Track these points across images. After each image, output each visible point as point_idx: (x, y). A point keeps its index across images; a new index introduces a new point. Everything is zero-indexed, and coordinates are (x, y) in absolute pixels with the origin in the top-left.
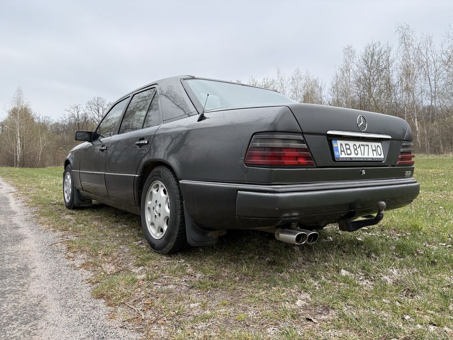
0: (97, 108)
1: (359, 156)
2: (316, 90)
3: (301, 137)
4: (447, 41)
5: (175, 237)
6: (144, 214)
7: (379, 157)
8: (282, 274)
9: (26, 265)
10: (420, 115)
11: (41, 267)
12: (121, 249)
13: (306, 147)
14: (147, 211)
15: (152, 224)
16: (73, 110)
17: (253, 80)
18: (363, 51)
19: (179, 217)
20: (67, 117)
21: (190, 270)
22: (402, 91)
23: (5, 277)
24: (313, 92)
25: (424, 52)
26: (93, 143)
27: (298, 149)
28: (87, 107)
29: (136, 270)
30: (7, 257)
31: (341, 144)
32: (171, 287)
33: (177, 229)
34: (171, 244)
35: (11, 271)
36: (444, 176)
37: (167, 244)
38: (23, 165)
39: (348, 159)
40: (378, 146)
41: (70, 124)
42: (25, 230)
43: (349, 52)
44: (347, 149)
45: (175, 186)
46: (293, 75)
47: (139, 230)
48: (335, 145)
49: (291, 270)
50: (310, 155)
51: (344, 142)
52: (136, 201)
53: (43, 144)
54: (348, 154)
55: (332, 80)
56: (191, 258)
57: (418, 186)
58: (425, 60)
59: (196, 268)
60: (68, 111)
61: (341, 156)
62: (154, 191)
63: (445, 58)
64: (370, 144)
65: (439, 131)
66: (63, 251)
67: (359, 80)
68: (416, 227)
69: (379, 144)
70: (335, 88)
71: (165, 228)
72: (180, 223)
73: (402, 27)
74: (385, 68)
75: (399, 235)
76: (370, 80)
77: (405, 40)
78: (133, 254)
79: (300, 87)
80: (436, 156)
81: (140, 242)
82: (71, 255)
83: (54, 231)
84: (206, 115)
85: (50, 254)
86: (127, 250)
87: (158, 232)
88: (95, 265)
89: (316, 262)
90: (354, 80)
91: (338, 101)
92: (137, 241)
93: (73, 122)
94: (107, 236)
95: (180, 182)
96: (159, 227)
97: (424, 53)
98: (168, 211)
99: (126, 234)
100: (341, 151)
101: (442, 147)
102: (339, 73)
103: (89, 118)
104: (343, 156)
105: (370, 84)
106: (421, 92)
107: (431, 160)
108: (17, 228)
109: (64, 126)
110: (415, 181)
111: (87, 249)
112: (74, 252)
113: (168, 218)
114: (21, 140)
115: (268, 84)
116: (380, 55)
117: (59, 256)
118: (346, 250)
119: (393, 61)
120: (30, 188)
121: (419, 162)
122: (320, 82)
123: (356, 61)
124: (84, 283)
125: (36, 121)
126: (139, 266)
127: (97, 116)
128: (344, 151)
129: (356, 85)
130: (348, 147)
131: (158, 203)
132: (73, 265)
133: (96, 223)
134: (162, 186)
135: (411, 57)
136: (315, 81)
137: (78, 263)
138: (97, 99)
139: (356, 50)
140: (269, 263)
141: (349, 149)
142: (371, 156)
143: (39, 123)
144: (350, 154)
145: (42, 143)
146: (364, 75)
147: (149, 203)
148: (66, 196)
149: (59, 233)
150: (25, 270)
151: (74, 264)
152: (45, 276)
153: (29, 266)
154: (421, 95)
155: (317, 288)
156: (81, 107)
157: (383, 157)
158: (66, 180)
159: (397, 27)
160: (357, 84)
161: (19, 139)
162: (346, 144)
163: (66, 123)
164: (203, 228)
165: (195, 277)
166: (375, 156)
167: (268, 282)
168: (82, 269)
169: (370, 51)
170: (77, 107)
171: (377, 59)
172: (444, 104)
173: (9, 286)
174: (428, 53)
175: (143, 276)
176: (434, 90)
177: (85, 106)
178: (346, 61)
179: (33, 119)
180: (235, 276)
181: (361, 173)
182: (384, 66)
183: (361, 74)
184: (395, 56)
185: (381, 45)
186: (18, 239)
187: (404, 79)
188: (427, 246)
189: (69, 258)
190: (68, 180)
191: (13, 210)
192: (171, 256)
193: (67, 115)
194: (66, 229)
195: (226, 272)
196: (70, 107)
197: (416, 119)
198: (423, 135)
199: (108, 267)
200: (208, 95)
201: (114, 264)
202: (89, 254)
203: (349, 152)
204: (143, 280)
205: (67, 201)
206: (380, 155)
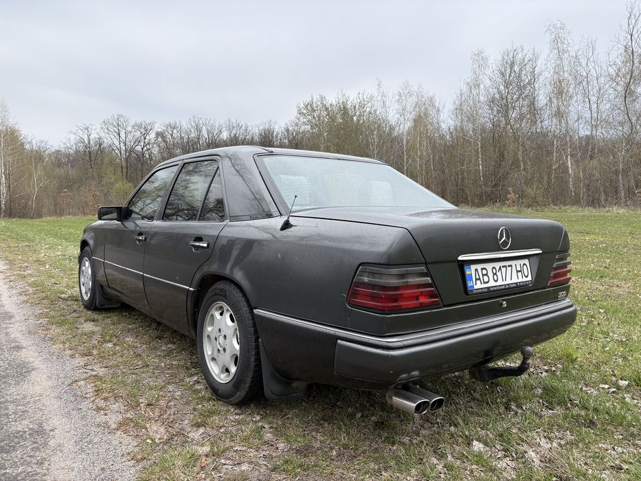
0: (117, 131)
1: (500, 282)
2: (432, 112)
3: (423, 269)
4: (616, 48)
5: (248, 385)
6: (202, 343)
7: (525, 279)
8: (395, 448)
9: (40, 425)
10: (574, 152)
11: (62, 428)
12: (170, 392)
13: (430, 281)
14: (205, 340)
15: (213, 359)
16: (82, 133)
17: (344, 95)
18: (500, 58)
19: (253, 360)
20: (73, 142)
21: (268, 436)
22: (551, 116)
23: (14, 447)
24: (426, 114)
25: (584, 62)
26: (124, 223)
27: (419, 286)
28: (102, 128)
29: (196, 434)
30: (11, 407)
31: (476, 270)
32: (245, 467)
33: (251, 374)
34: (241, 394)
35: (20, 436)
36: (605, 250)
37: (235, 394)
38: (10, 213)
39: (484, 290)
40: (524, 264)
41: (77, 152)
42: (30, 354)
43: (480, 59)
44: (483, 275)
45: (248, 315)
46: (400, 89)
47: (192, 354)
48: (468, 272)
49: (406, 440)
50: (436, 292)
51: (479, 267)
52: (190, 323)
53: (38, 185)
54: (485, 283)
55: (455, 97)
56: (268, 412)
57: (575, 311)
58: (585, 74)
59: (277, 432)
60: (74, 134)
61: (476, 287)
62: (217, 314)
63: (612, 71)
64: (513, 263)
65: (600, 174)
66: (88, 396)
67: (493, 100)
68: (569, 356)
69: (526, 261)
70: (459, 109)
71: (233, 369)
72: (255, 367)
73: (555, 26)
74: (528, 84)
75: (546, 368)
76: (507, 100)
77: (558, 43)
78: (187, 403)
79: (409, 108)
80: (594, 210)
81: (196, 378)
82: (102, 404)
83: (72, 356)
84: (292, 221)
85: (71, 402)
86: (179, 393)
87: (222, 372)
88: (137, 425)
89: (438, 423)
90: (486, 99)
91: (462, 129)
92: (191, 375)
93: (81, 149)
94: (148, 366)
95: (256, 311)
96: (224, 366)
97: (584, 64)
98: (237, 347)
99: (174, 363)
100: (476, 279)
101: (603, 197)
102: (465, 89)
103: (105, 145)
104: (479, 286)
105: (507, 106)
106: (578, 119)
107: (588, 218)
108: (18, 348)
109: (68, 156)
110: (571, 303)
111: (122, 392)
112: (106, 399)
113: (237, 357)
114: (6, 179)
115: (364, 101)
116: (523, 65)
117: (85, 405)
118: (477, 396)
119: (540, 74)
120: (26, 264)
121: (571, 221)
122: (438, 101)
123: (489, 72)
124: (124, 460)
125: (27, 147)
126: (198, 426)
127: (117, 143)
128: (479, 279)
129: (488, 107)
130: (485, 272)
131: (223, 333)
132: (106, 425)
133: (129, 339)
134: (228, 310)
135: (566, 69)
136: (431, 99)
137: (113, 419)
138: (116, 117)
139: (489, 56)
140: (376, 423)
141: (487, 275)
142: (515, 280)
143: (32, 151)
144: (488, 282)
145: (36, 183)
146: (500, 92)
147: (209, 329)
148: (83, 290)
149: (79, 361)
150: (40, 432)
151: (106, 423)
152: (69, 446)
153: (47, 428)
154: (576, 124)
155: (442, 476)
156: (94, 128)
157: (531, 279)
158: (84, 268)
159: (547, 25)
160: (490, 106)
161: (3, 176)
162: (482, 269)
163: (72, 151)
164: (285, 377)
165: (277, 448)
166: (521, 280)
167: (376, 460)
168: (119, 432)
169: (509, 59)
170: (87, 129)
171: (518, 70)
172: (608, 136)
173: (22, 465)
174: (589, 64)
175: (207, 449)
176: (596, 116)
177: (100, 126)
178: (475, 72)
179: (22, 144)
180: (332, 449)
181: (501, 304)
182: (527, 81)
183: (495, 91)
184: (544, 67)
185: (525, 51)
186: (23, 371)
187: (554, 100)
188: (584, 389)
189: (99, 409)
190: (87, 269)
191: (8, 310)
192: (240, 408)
193: (73, 139)
194: (90, 354)
195: (319, 439)
196: (77, 129)
197: (569, 157)
198: (577, 179)
199: (155, 428)
200: (296, 197)
201: (163, 423)
202: (126, 403)
203: (486, 279)
204: (207, 456)
205: (86, 298)
206: (527, 277)
